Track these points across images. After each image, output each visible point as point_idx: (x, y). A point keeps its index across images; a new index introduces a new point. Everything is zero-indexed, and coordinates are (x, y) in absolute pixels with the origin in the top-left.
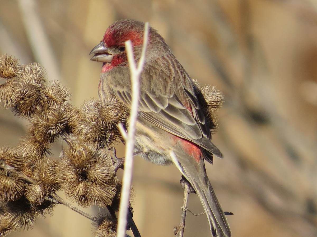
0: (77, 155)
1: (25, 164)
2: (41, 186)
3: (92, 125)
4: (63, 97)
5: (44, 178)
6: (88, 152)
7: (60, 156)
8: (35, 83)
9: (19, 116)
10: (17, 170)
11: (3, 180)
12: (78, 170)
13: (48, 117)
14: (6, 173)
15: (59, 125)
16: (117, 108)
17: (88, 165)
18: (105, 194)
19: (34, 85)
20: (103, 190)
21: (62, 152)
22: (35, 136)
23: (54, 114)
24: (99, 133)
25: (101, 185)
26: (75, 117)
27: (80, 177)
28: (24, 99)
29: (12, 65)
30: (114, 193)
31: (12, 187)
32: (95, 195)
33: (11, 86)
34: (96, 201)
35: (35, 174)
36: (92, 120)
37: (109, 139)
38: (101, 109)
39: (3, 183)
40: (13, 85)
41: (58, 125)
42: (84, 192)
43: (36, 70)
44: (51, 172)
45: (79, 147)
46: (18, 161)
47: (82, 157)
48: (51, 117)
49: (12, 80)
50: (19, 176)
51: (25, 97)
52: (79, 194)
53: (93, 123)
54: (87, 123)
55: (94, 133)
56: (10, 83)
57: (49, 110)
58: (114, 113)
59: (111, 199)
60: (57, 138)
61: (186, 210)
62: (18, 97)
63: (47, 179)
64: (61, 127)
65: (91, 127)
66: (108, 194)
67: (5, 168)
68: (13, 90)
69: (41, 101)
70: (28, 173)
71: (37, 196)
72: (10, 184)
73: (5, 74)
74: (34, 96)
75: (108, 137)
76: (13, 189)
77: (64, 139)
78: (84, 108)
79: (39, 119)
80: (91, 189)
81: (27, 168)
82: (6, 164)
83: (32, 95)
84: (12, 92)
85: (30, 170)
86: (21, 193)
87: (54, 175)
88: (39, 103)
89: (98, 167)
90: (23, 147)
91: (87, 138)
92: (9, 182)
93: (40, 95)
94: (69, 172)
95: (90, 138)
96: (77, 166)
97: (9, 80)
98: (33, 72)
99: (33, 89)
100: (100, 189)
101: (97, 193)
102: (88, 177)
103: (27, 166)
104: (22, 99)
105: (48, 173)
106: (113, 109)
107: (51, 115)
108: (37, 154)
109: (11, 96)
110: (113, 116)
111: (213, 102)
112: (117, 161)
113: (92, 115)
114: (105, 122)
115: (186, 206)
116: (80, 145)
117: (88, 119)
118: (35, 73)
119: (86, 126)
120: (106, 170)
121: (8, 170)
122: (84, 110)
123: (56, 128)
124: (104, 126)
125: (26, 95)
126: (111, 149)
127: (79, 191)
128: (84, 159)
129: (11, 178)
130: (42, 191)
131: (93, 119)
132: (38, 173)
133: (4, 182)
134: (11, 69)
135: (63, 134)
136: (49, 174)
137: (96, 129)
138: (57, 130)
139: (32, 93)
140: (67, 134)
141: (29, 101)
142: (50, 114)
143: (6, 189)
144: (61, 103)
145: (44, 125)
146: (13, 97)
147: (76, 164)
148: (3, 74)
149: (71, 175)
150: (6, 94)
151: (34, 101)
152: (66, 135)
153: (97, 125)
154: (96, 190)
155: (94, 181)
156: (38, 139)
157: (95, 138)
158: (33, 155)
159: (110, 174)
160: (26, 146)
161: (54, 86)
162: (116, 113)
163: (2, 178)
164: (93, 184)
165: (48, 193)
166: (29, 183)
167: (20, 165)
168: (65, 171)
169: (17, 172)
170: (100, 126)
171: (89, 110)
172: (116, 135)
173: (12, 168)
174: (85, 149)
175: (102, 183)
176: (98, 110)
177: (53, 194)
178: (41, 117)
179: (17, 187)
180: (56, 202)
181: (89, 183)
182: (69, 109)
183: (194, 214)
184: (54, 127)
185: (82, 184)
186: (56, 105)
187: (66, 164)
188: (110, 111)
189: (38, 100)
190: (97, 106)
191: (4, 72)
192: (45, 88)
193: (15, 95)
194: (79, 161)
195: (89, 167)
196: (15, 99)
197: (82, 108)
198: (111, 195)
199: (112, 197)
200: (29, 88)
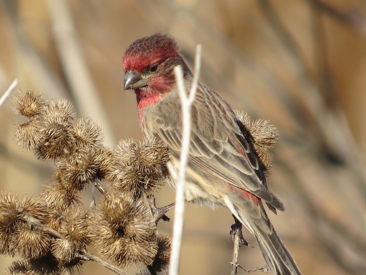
0: (113, 208)
1: (51, 215)
2: (70, 241)
3: (128, 170)
4: (93, 138)
5: (73, 232)
6: (126, 204)
7: (91, 206)
8: (62, 121)
9: (44, 160)
10: (42, 223)
11: (26, 235)
12: (114, 225)
13: (78, 161)
14: (30, 226)
15: (90, 170)
16: (156, 150)
17: (125, 219)
18: (145, 252)
19: (60, 124)
20: (144, 248)
21: (93, 201)
22: (62, 182)
23: (84, 158)
24: (135, 180)
25: (140, 242)
26: (107, 160)
27: (116, 233)
28: (49, 141)
29: (34, 101)
30: (156, 252)
31: (37, 243)
32: (134, 254)
33: (34, 126)
34: (135, 261)
35: (63, 227)
36: (128, 164)
37: (147, 186)
38: (138, 151)
39: (26, 238)
40: (36, 124)
41: (88, 171)
42: (121, 250)
43: (62, 106)
44: (81, 225)
45: (115, 198)
46: (43, 212)
47: (119, 210)
48: (80, 161)
49: (35, 119)
50: (45, 230)
51: (51, 138)
52: (115, 253)
53: (129, 167)
54: (122, 167)
55: (131, 179)
56: (33, 122)
57: (78, 153)
58: (154, 156)
59: (152, 259)
60: (87, 184)
61: (237, 265)
62: (42, 138)
63: (77, 233)
64: (92, 172)
65: (127, 173)
66: (149, 253)
67: (28, 220)
68: (36, 130)
69: (69, 142)
70: (55, 225)
71: (65, 253)
72: (34, 239)
73: (27, 112)
74: (60, 137)
75: (146, 184)
76: (37, 245)
77: (96, 186)
78: (118, 150)
79: (67, 164)
80: (129, 246)
81: (53, 219)
82: (30, 215)
83: (58, 136)
84: (35, 132)
85: (57, 222)
86: (47, 249)
87: (85, 228)
88: (66, 145)
89: (138, 222)
90: (47, 195)
91: (122, 186)
92: (33, 237)
93: (67, 135)
94: (104, 228)
95: (126, 185)
96: (113, 220)
97: (32, 118)
98: (59, 108)
99: (60, 129)
100: (139, 247)
101: (136, 251)
102: (126, 233)
103: (54, 218)
104: (47, 140)
105: (77, 226)
106: (152, 151)
107: (80, 159)
108: (64, 203)
109: (34, 137)
110: (152, 159)
111: (265, 139)
112: (157, 212)
113: (128, 158)
114: (142, 166)
115: (236, 261)
116: (116, 196)
117: (124, 163)
118: (61, 110)
119: (121, 171)
120: (146, 225)
121: (31, 222)
122: (117, 152)
123: (86, 174)
124: (141, 170)
125: (52, 135)
126: (150, 196)
127: (115, 249)
128: (121, 213)
129: (36, 232)
130: (71, 247)
131: (129, 162)
132: (66, 225)
133: (28, 237)
134: (34, 106)
135: (95, 181)
136: (79, 227)
137: (133, 174)
138: (87, 176)
139: (58, 133)
140: (99, 180)
141: (54, 143)
142: (79, 157)
143: (29, 245)
144: (92, 144)
145: (73, 171)
146: (36, 138)
147: (112, 218)
148: (24, 112)
149: (106, 231)
150: (29, 134)
151: (60, 143)
152: (99, 182)
153: (134, 170)
154: (135, 249)
155: (133, 238)
156: (66, 187)
157: (131, 185)
158: (59, 204)
159: (151, 229)
160: (51, 194)
161: (83, 124)
162: (155, 156)
163: (25, 232)
164: (132, 241)
165: (77, 249)
166: (56, 237)
167: (45, 216)
168: (98, 226)
169: (42, 225)
170: (137, 171)
171: (124, 153)
172: (155, 181)
173: (37, 220)
174: (122, 200)
175: (142, 240)
176: (135, 152)
177: (84, 250)
178: (69, 161)
179: (43, 242)
180: (87, 259)
181: (126, 240)
182: (100, 151)
183: (245, 270)
184: (84, 173)
185: (119, 241)
186: (86, 147)
187: (100, 218)
188: (149, 154)
189: (65, 141)
190: (134, 148)
191: (26, 110)
192: (73, 127)
193: (39, 136)
194: (115, 214)
195: (127, 221)
196: (39, 141)
197: (116, 150)
198: (152, 253)
199: (154, 256)
200: (55, 128)
